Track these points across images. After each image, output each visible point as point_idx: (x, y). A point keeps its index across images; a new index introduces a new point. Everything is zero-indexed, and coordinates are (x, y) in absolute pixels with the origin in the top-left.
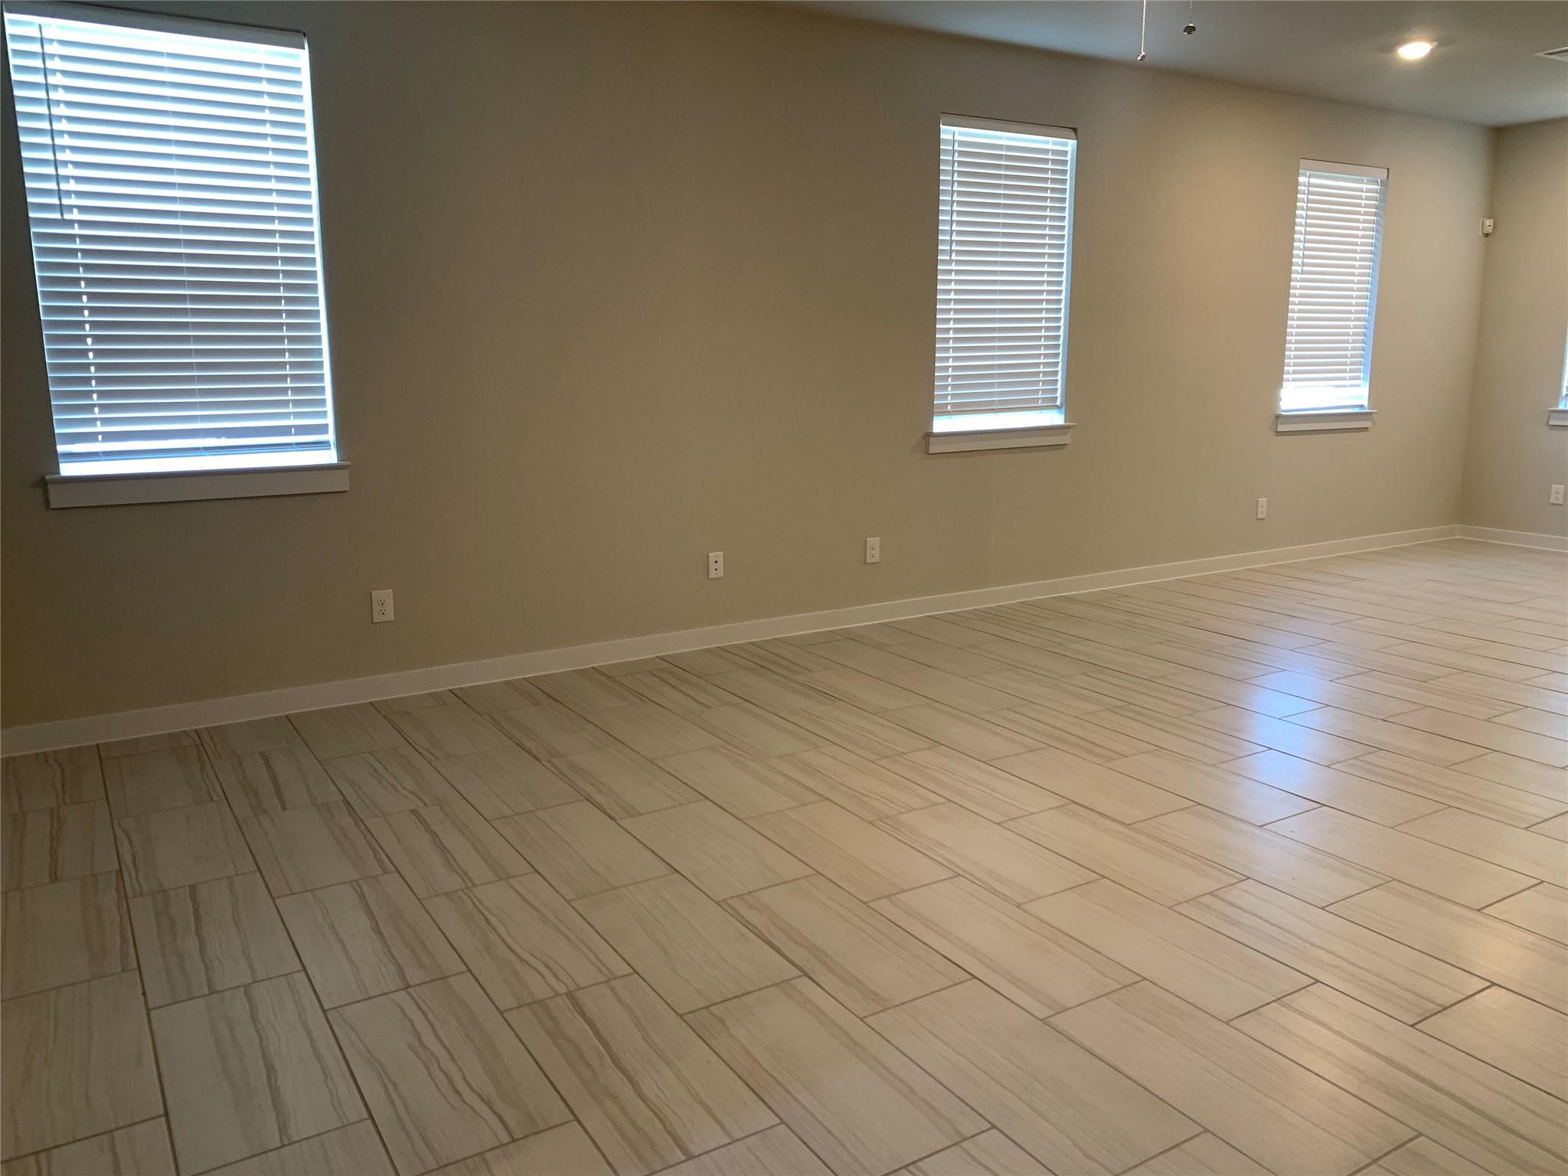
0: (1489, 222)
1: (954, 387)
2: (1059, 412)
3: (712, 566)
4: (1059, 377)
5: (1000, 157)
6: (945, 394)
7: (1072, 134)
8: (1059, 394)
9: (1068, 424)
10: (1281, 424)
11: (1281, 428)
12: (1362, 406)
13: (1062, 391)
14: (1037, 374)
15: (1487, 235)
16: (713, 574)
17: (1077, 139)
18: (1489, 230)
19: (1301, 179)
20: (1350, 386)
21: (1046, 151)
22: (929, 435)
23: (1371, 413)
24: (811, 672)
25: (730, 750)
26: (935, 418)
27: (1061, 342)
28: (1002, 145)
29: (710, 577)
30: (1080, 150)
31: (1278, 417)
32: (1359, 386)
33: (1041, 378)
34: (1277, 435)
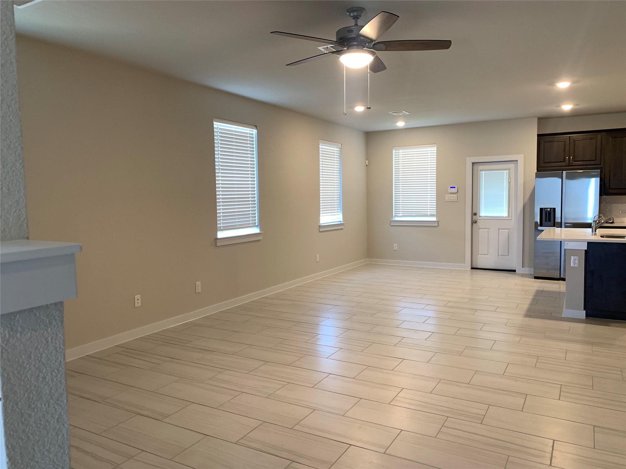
0: (367, 161)
1: (223, 220)
2: (257, 228)
3: (136, 301)
4: (256, 215)
5: (232, 134)
6: (220, 223)
7: (255, 128)
8: (257, 221)
9: (261, 232)
10: (321, 228)
11: (321, 230)
12: (341, 221)
13: (258, 220)
14: (249, 214)
15: (367, 165)
16: (137, 305)
17: (257, 129)
18: (367, 164)
19: (320, 146)
20: (337, 215)
21: (247, 133)
22: (217, 239)
23: (343, 224)
24: (192, 342)
25: (185, 381)
26: (218, 232)
27: (256, 202)
28: (233, 130)
29: (135, 307)
30: (259, 134)
31: (320, 226)
32: (339, 215)
33: (251, 215)
34: (320, 232)
